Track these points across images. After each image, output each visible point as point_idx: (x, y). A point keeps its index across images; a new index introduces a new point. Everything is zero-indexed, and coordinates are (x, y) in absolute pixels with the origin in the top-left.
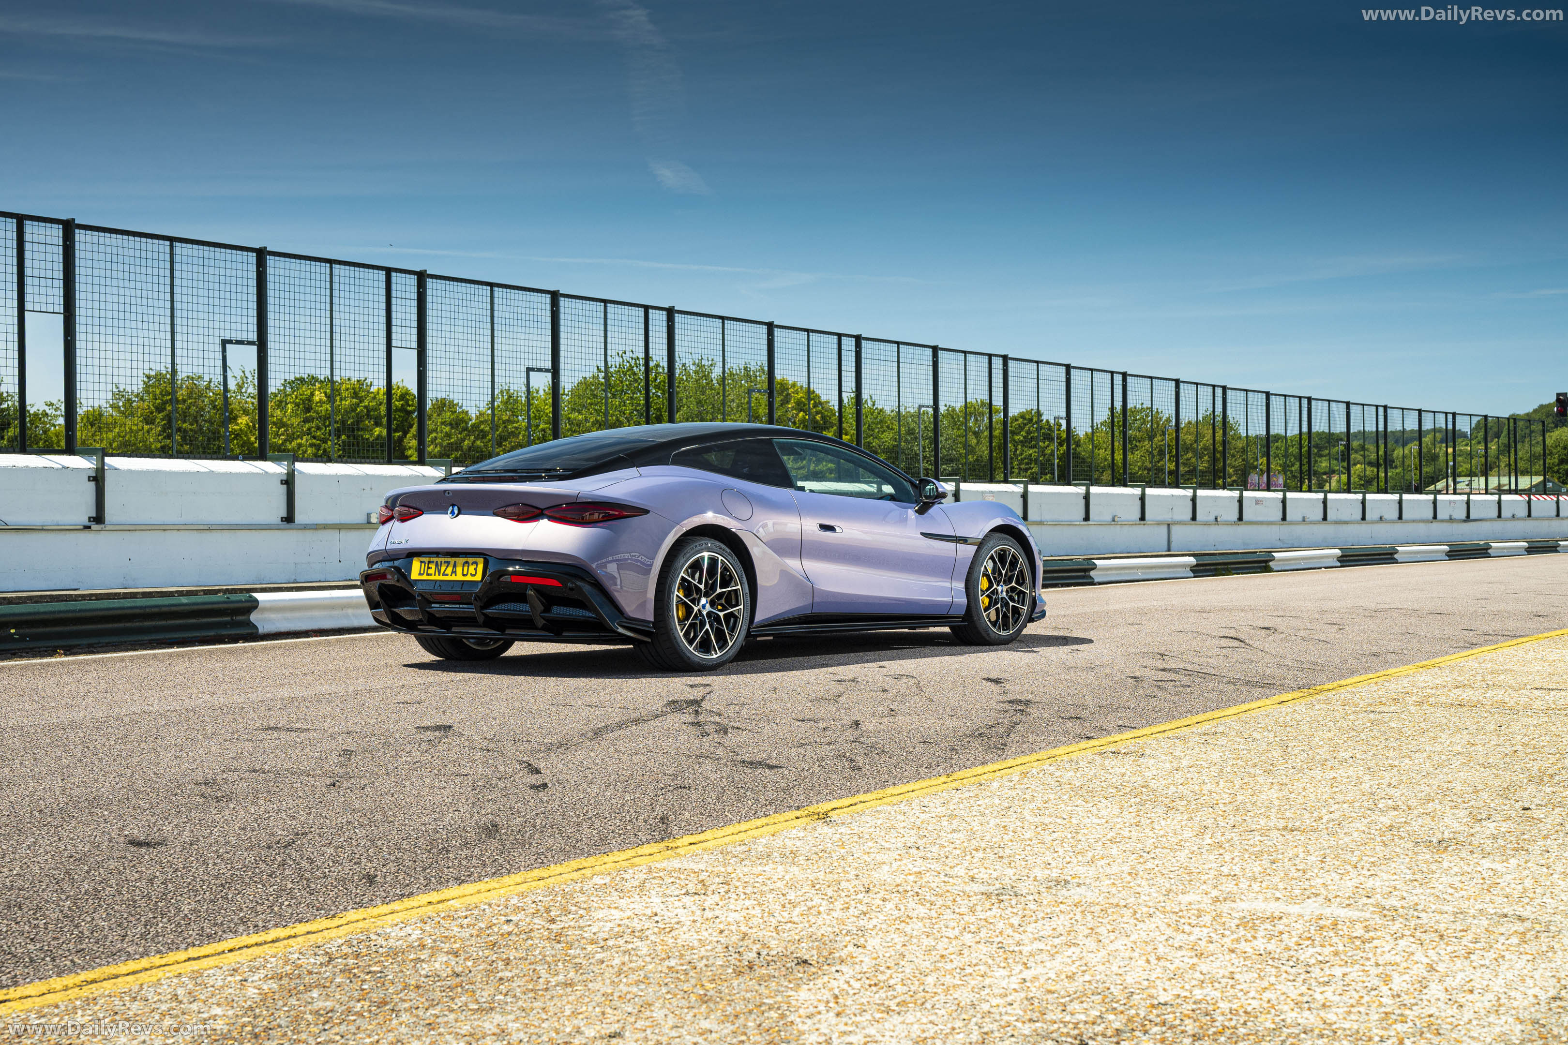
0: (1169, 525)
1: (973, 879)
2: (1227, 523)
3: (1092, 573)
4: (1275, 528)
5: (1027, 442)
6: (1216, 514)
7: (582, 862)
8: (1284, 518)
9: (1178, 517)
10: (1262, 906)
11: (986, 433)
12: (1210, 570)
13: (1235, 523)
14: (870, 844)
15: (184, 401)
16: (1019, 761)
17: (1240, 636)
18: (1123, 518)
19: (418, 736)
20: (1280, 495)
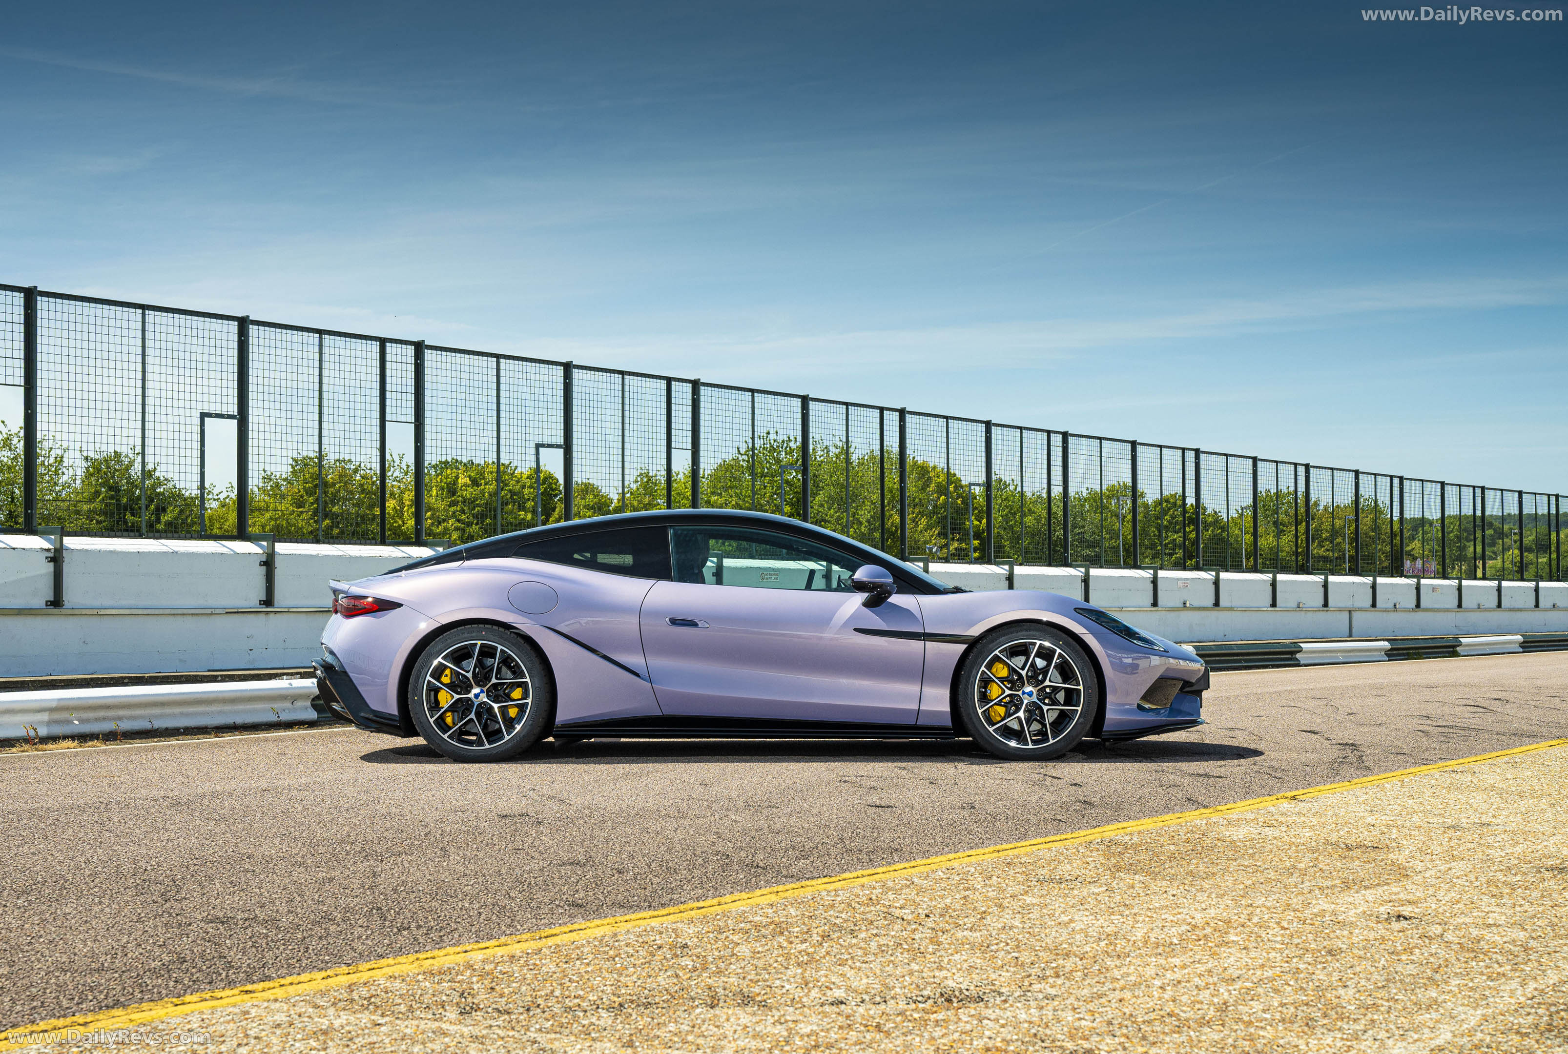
0: (1350, 612)
2: (1406, 610)
3: (1298, 656)
4: (1451, 616)
6: (1395, 601)
8: (1460, 606)
9: (1358, 604)
11: (1130, 517)
12: (1403, 654)
13: (1413, 610)
15: (334, 484)
17: (1480, 704)
18: (1308, 605)
20: (1455, 583)
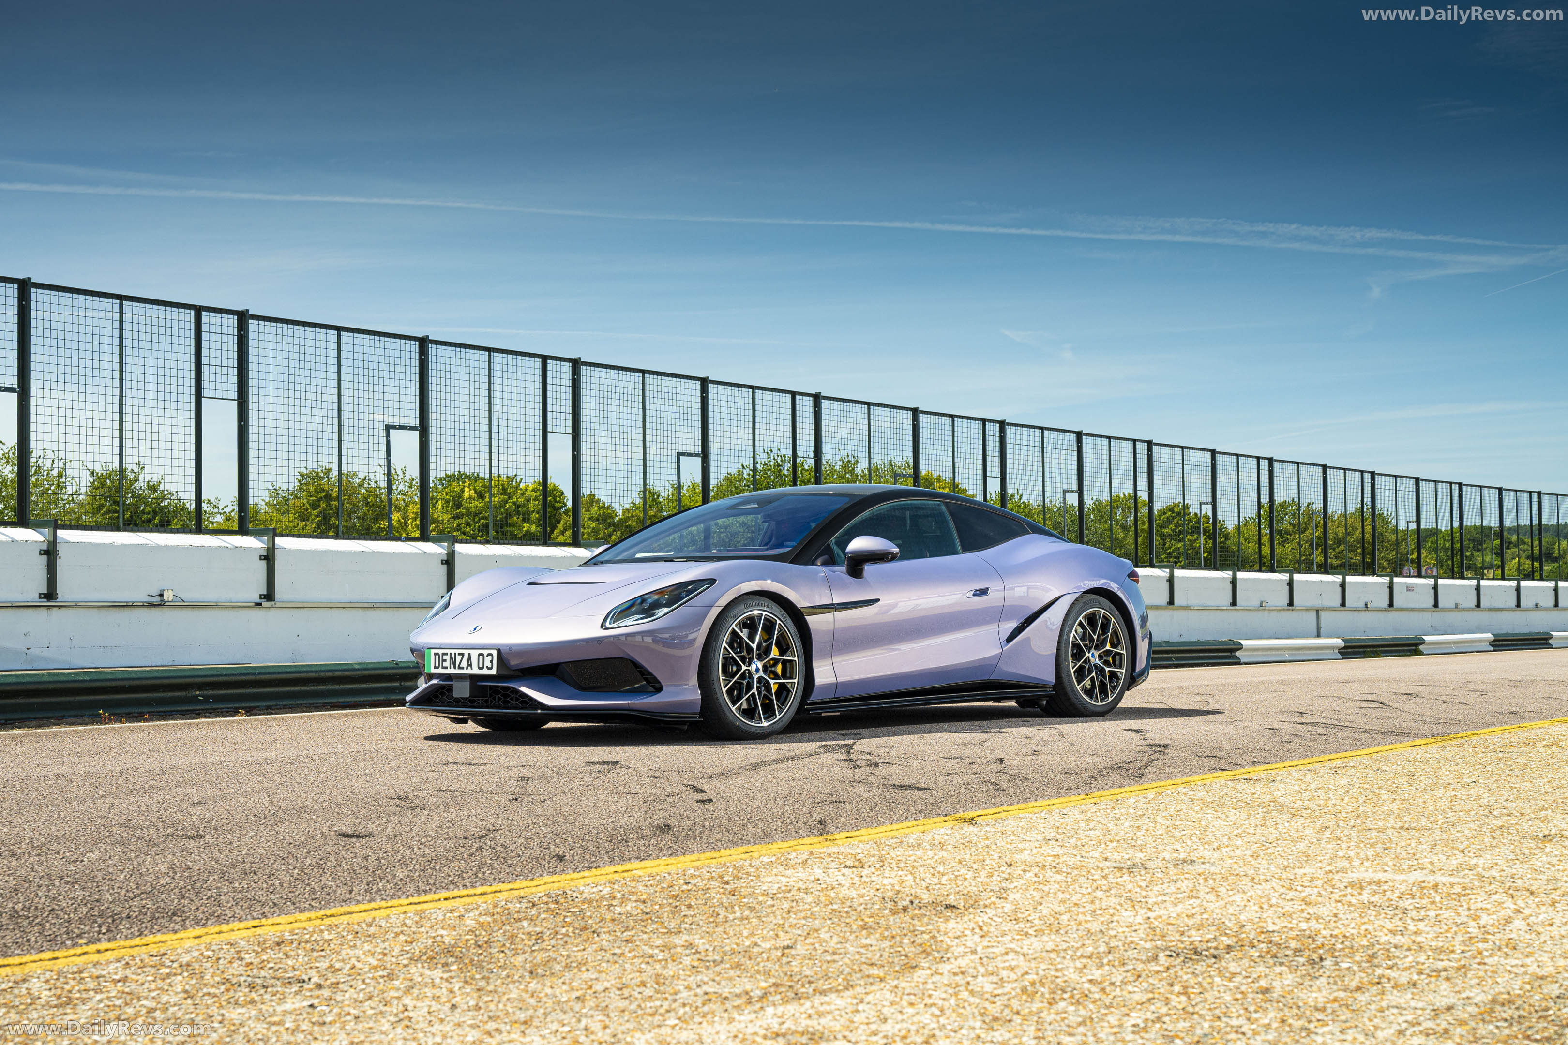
0: (1318, 611)
1: (1106, 859)
2: (1378, 610)
3: (1238, 653)
4: (1427, 616)
5: (1177, 535)
6: (1366, 600)
7: (750, 848)
8: (1436, 605)
9: (1326, 603)
10: (1370, 875)
11: (1132, 527)
13: (1385, 610)
14: (1013, 838)
15: (338, 498)
16: (1154, 785)
17: (1381, 700)
18: (1271, 604)
19: (588, 768)
20: (1431, 581)
